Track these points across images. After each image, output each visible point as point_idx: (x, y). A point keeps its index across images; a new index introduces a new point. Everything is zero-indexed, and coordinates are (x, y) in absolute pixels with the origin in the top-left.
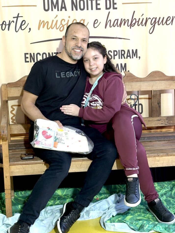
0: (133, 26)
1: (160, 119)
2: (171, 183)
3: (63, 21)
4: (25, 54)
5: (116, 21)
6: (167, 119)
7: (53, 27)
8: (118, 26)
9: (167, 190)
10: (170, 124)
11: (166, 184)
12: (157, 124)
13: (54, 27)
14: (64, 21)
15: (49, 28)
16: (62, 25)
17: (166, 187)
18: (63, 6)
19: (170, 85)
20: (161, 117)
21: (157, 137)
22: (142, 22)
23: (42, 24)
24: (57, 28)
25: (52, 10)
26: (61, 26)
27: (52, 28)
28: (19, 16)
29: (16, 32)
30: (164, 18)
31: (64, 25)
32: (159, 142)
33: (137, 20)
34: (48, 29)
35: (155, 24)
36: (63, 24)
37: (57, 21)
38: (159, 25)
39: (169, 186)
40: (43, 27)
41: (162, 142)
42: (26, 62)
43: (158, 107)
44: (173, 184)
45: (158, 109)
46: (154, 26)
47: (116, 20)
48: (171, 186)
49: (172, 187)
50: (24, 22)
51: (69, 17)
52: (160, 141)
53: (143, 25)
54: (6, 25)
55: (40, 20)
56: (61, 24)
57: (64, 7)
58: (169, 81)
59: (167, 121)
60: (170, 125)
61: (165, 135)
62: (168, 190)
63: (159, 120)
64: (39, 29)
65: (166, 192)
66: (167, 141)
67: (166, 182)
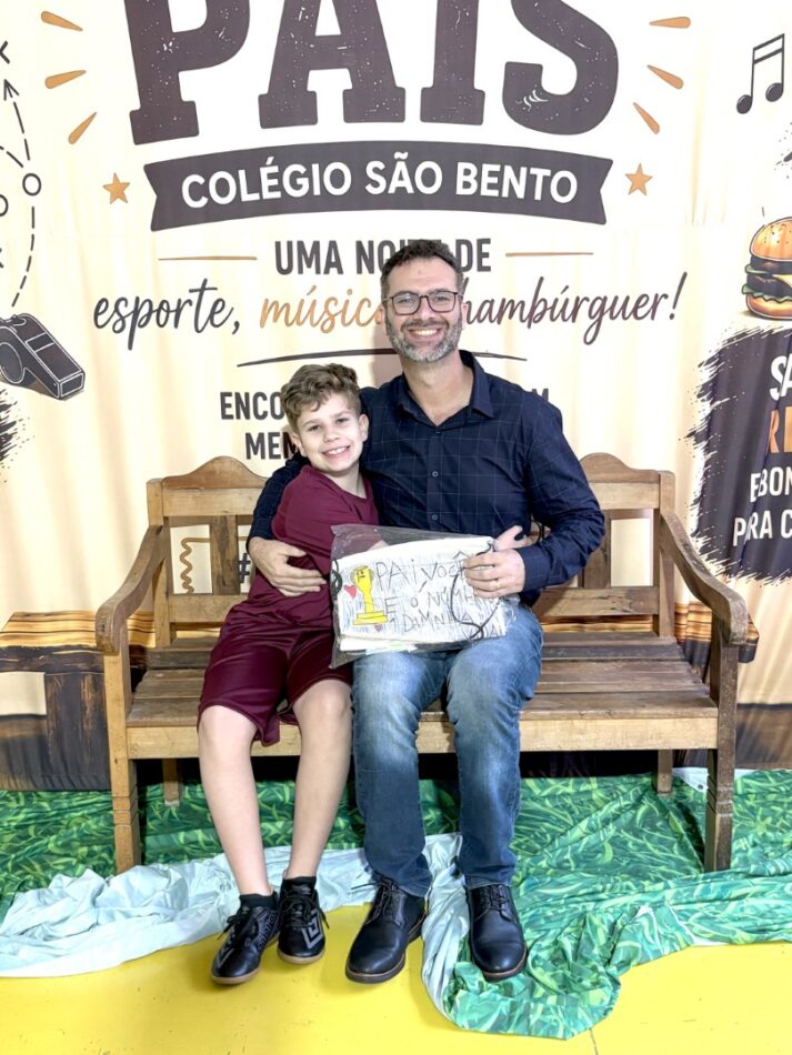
0: (536, 322)
1: (606, 595)
2: (638, 779)
3: (333, 302)
4: (224, 395)
5: (487, 306)
6: (628, 597)
7: (302, 319)
8: (491, 321)
9: (624, 803)
10: (636, 610)
11: (625, 784)
12: (599, 609)
13: (304, 320)
14: (336, 304)
15: (290, 321)
16: (329, 314)
17: (623, 794)
18: (333, 260)
19: (640, 496)
20: (610, 588)
21: (596, 647)
22: (563, 310)
23: (272, 310)
24: (315, 321)
25: (301, 271)
26: (326, 316)
27: (299, 324)
28: (207, 286)
29: (198, 331)
30: (628, 298)
31: (336, 315)
32: (600, 664)
33: (549, 305)
34: (288, 324)
35: (602, 314)
36: (333, 312)
37: (314, 303)
38: (612, 318)
39: (631, 793)
40: (275, 319)
41: (608, 664)
42: (225, 417)
43: (602, 560)
44: (644, 785)
45: (602, 564)
46: (599, 321)
47: (487, 301)
48: (636, 791)
49: (640, 793)
50: (220, 304)
51: (350, 292)
52: (602, 661)
53: (566, 317)
54: (168, 311)
55: (267, 301)
56: (327, 310)
57: (335, 264)
58: (635, 484)
59: (629, 601)
60: (636, 613)
61: (620, 643)
62: (627, 802)
63: (603, 598)
64: (262, 324)
65: (620, 809)
66: (624, 664)
67: (625, 779)
